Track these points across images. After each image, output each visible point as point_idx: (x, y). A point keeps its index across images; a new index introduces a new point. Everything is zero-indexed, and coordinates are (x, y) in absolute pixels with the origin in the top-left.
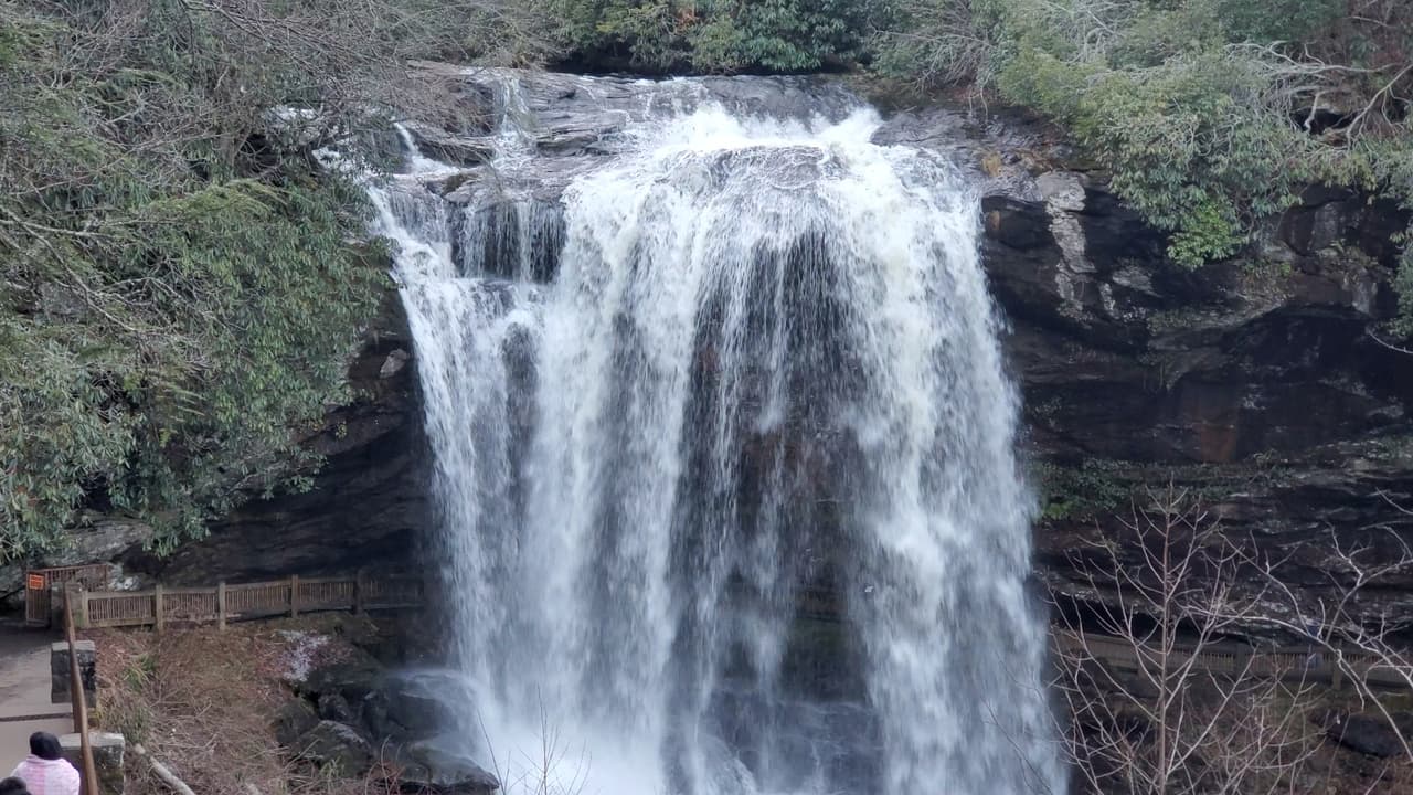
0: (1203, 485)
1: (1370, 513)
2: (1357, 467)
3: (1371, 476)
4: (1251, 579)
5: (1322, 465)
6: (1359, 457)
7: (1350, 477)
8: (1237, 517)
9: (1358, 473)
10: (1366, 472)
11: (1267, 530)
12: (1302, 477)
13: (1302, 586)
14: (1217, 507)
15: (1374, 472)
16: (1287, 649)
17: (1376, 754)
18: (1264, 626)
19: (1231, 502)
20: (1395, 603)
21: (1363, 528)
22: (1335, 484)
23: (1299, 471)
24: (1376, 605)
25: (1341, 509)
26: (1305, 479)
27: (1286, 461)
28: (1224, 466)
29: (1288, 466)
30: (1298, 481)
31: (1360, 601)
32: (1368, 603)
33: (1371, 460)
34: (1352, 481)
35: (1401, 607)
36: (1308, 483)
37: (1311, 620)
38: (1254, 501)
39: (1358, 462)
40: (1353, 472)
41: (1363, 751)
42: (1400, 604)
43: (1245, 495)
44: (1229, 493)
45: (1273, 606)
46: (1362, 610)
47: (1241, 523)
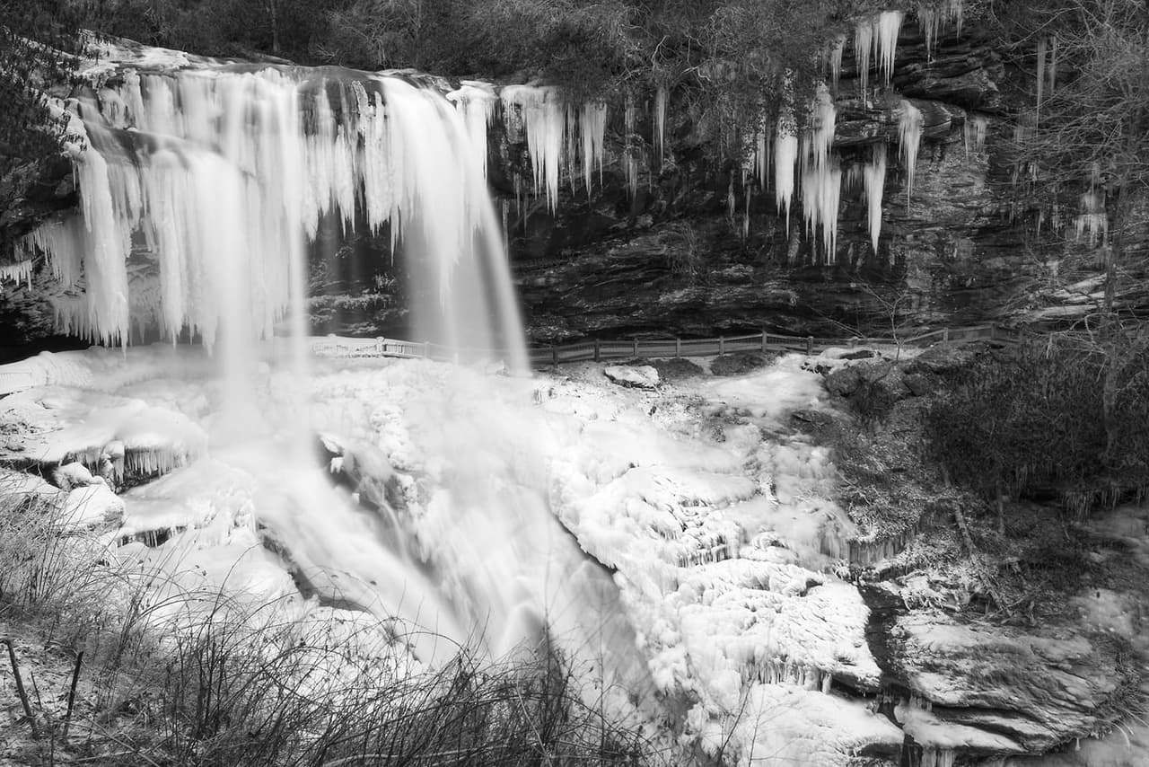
1: (604, 277)
11: (557, 290)
13: (565, 317)
21: (597, 285)
22: (599, 263)
24: (594, 322)
25: (592, 276)
26: (588, 261)
27: (578, 252)
30: (584, 262)
31: (587, 321)
32: (590, 321)
33: (617, 249)
34: (606, 260)
36: (588, 263)
37: (567, 332)
38: (555, 276)
39: (611, 251)
42: (603, 321)
43: (552, 273)
45: (552, 328)
46: (587, 325)
47: (547, 288)
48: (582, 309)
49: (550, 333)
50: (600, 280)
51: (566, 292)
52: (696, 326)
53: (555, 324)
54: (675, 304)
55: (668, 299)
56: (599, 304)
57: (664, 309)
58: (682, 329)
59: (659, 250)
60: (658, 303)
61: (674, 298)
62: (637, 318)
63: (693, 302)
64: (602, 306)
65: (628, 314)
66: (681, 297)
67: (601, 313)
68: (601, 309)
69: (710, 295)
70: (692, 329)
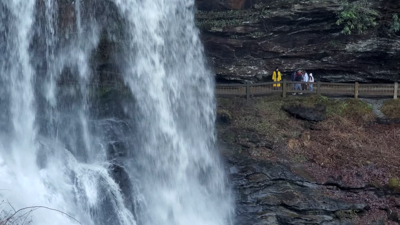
0: (231, 19)
1: (294, 27)
2: (296, 8)
3: (300, 11)
4: (245, 57)
5: (283, 7)
6: (296, 4)
7: (293, 12)
8: (243, 32)
9: (296, 10)
10: (298, 10)
11: (254, 37)
12: (275, 13)
13: (264, 59)
14: (236, 28)
15: (301, 10)
16: (255, 84)
17: (314, 121)
18: (249, 76)
19: (241, 26)
20: (296, 63)
21: (289, 34)
22: (287, 15)
23: (273, 11)
24: (289, 65)
25: (283, 26)
26: (276, 14)
27: (268, 7)
28: (240, 11)
29: (268, 9)
30: (273, 14)
31: (283, 63)
32: (287, 64)
33: (301, 4)
34: (293, 14)
35: (298, 64)
36: (277, 15)
37: (266, 72)
38: (251, 25)
39: (296, 6)
40: (294, 10)
41: (309, 120)
42: (298, 63)
43: (248, 22)
44: (242, 22)
45: (252, 68)
46: (284, 67)
47: (245, 34)
48: (278, 53)
49: (250, 72)
50: (291, 30)
51: (262, 39)
52: (383, 72)
53: (256, 64)
54: (361, 53)
55: (353, 47)
56: (293, 50)
57: (350, 57)
58: (370, 74)
59: (338, 6)
60: (345, 51)
61: (358, 47)
62: (327, 63)
63: (376, 52)
64: (295, 52)
65: (319, 59)
66: (365, 47)
67: (295, 57)
68: (294, 54)
69: (392, 46)
70: (379, 75)
